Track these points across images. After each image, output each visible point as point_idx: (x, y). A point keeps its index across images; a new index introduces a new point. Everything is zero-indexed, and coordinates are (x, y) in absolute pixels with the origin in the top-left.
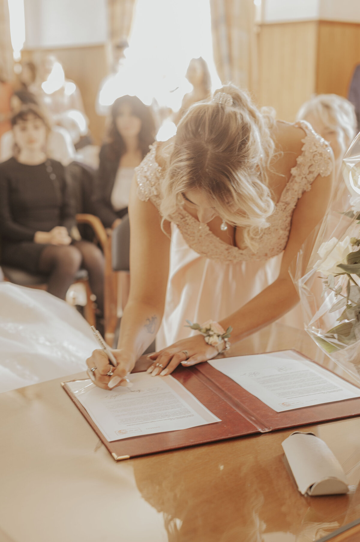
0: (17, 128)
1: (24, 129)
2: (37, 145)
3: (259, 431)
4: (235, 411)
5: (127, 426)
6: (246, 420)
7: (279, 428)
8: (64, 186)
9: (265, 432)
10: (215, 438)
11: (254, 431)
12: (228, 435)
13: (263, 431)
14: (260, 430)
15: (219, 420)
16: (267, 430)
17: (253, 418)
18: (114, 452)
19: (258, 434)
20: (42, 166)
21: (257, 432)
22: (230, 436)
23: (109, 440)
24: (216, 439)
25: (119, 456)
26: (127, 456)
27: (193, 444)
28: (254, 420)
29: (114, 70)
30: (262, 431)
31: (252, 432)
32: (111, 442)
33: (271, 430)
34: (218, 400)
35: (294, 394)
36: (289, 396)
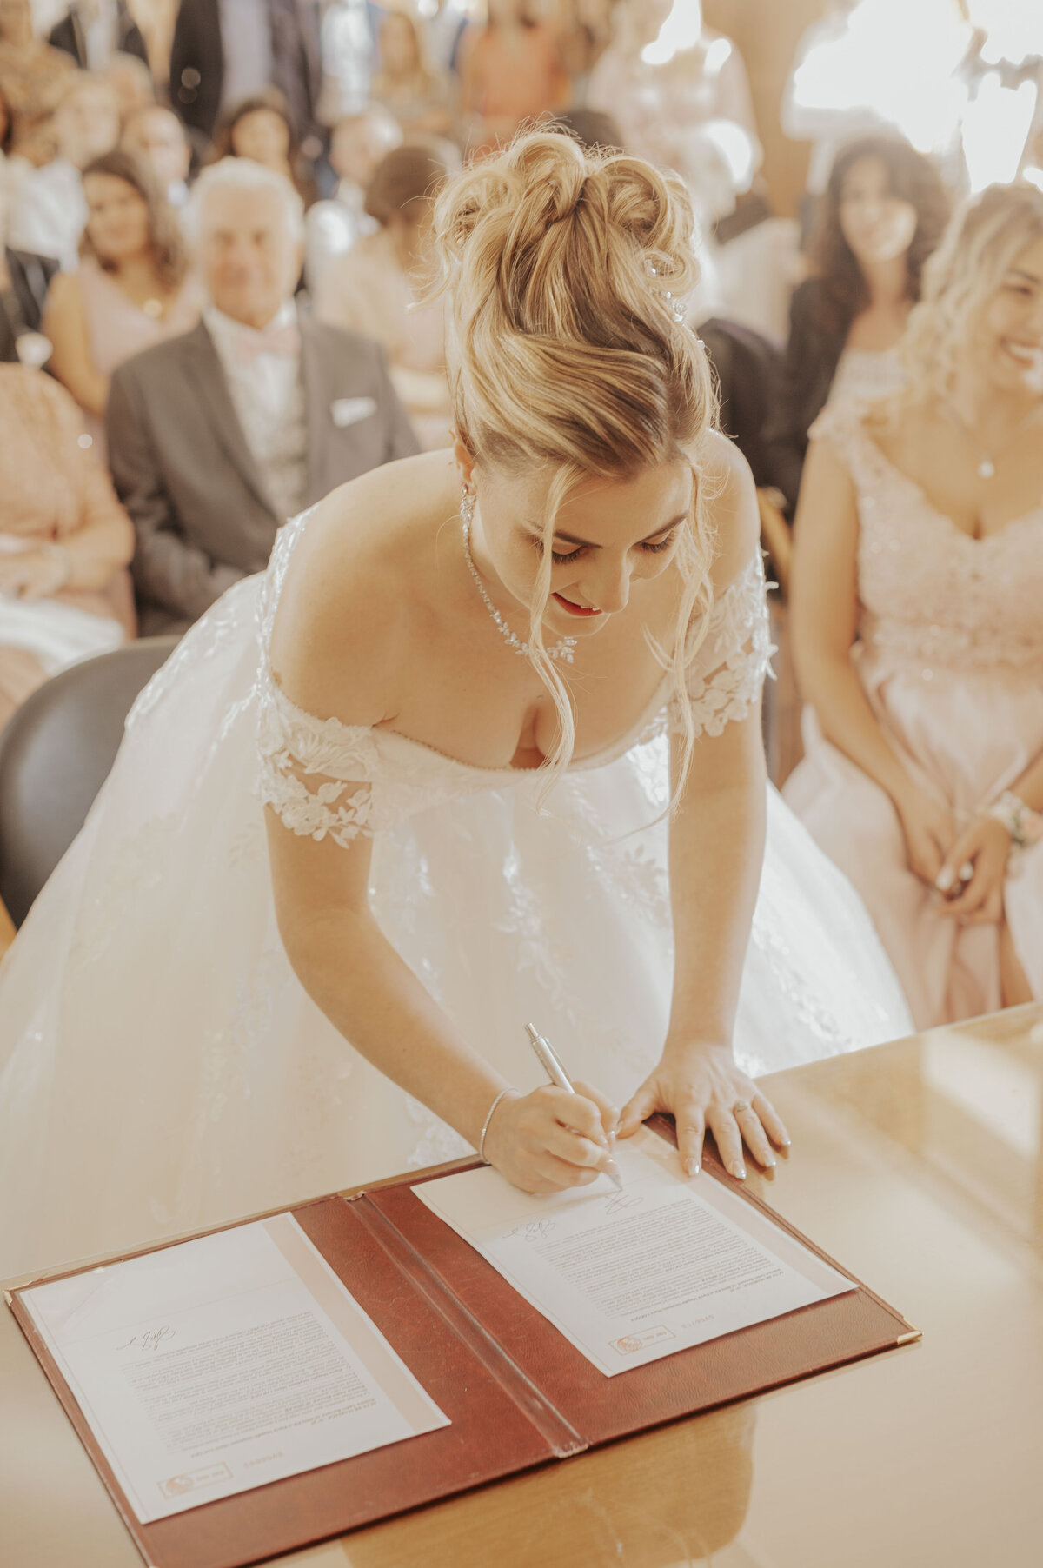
3: (556, 1453)
4: (490, 1377)
5: (193, 1456)
6: (519, 1413)
7: (610, 1438)
9: (570, 1453)
10: (435, 1490)
11: (541, 1456)
12: (470, 1478)
13: (565, 1450)
14: (557, 1448)
15: (448, 1422)
16: (576, 1450)
17: (536, 1406)
19: (554, 1462)
21: (549, 1456)
22: (475, 1479)
23: (143, 1519)
24: (437, 1494)
27: (374, 1515)
28: (537, 1411)
30: (562, 1455)
31: (537, 1457)
32: (145, 1526)
33: (586, 1446)
34: (442, 1339)
35: (650, 1298)
36: (636, 1311)
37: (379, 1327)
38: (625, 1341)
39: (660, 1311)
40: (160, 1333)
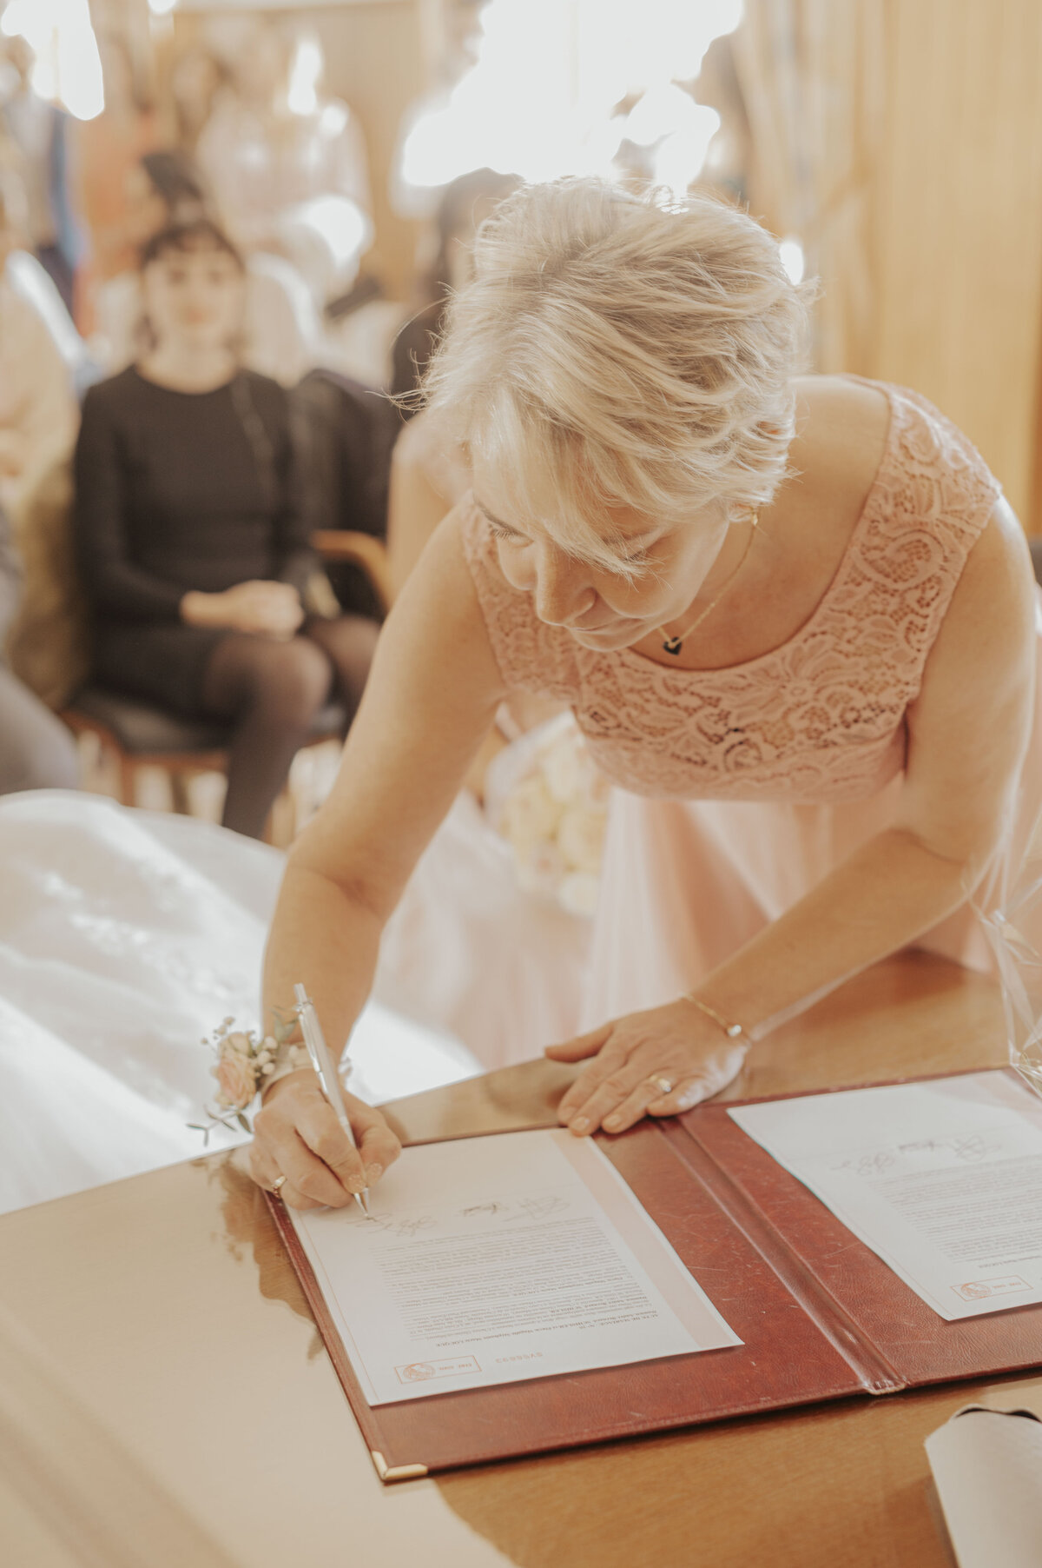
0: (158, 274)
1: (178, 277)
2: (212, 332)
3: (863, 1390)
4: (795, 1303)
5: (438, 1345)
6: (826, 1342)
7: (931, 1381)
8: (285, 458)
9: (882, 1391)
10: (714, 1410)
11: (846, 1390)
12: (759, 1402)
14: (866, 1385)
15: (738, 1342)
16: (890, 1386)
17: (850, 1337)
18: (379, 1450)
19: (858, 1400)
20: (222, 394)
21: (857, 1391)
22: (766, 1403)
23: (372, 1402)
24: (718, 1414)
25: (390, 1466)
26: (420, 1468)
27: (640, 1428)
28: (852, 1343)
29: (448, 76)
30: (873, 1391)
31: (840, 1391)
32: (373, 1408)
33: (902, 1386)
34: (741, 1259)
35: (1004, 1247)
36: (986, 1258)
37: (670, 1240)
38: (970, 1286)
39: (1014, 1261)
40: (419, 1222)
